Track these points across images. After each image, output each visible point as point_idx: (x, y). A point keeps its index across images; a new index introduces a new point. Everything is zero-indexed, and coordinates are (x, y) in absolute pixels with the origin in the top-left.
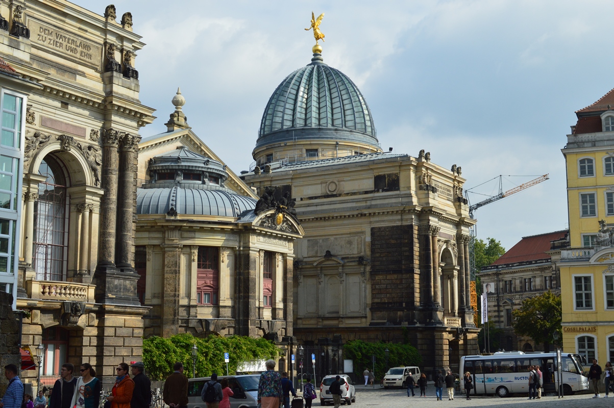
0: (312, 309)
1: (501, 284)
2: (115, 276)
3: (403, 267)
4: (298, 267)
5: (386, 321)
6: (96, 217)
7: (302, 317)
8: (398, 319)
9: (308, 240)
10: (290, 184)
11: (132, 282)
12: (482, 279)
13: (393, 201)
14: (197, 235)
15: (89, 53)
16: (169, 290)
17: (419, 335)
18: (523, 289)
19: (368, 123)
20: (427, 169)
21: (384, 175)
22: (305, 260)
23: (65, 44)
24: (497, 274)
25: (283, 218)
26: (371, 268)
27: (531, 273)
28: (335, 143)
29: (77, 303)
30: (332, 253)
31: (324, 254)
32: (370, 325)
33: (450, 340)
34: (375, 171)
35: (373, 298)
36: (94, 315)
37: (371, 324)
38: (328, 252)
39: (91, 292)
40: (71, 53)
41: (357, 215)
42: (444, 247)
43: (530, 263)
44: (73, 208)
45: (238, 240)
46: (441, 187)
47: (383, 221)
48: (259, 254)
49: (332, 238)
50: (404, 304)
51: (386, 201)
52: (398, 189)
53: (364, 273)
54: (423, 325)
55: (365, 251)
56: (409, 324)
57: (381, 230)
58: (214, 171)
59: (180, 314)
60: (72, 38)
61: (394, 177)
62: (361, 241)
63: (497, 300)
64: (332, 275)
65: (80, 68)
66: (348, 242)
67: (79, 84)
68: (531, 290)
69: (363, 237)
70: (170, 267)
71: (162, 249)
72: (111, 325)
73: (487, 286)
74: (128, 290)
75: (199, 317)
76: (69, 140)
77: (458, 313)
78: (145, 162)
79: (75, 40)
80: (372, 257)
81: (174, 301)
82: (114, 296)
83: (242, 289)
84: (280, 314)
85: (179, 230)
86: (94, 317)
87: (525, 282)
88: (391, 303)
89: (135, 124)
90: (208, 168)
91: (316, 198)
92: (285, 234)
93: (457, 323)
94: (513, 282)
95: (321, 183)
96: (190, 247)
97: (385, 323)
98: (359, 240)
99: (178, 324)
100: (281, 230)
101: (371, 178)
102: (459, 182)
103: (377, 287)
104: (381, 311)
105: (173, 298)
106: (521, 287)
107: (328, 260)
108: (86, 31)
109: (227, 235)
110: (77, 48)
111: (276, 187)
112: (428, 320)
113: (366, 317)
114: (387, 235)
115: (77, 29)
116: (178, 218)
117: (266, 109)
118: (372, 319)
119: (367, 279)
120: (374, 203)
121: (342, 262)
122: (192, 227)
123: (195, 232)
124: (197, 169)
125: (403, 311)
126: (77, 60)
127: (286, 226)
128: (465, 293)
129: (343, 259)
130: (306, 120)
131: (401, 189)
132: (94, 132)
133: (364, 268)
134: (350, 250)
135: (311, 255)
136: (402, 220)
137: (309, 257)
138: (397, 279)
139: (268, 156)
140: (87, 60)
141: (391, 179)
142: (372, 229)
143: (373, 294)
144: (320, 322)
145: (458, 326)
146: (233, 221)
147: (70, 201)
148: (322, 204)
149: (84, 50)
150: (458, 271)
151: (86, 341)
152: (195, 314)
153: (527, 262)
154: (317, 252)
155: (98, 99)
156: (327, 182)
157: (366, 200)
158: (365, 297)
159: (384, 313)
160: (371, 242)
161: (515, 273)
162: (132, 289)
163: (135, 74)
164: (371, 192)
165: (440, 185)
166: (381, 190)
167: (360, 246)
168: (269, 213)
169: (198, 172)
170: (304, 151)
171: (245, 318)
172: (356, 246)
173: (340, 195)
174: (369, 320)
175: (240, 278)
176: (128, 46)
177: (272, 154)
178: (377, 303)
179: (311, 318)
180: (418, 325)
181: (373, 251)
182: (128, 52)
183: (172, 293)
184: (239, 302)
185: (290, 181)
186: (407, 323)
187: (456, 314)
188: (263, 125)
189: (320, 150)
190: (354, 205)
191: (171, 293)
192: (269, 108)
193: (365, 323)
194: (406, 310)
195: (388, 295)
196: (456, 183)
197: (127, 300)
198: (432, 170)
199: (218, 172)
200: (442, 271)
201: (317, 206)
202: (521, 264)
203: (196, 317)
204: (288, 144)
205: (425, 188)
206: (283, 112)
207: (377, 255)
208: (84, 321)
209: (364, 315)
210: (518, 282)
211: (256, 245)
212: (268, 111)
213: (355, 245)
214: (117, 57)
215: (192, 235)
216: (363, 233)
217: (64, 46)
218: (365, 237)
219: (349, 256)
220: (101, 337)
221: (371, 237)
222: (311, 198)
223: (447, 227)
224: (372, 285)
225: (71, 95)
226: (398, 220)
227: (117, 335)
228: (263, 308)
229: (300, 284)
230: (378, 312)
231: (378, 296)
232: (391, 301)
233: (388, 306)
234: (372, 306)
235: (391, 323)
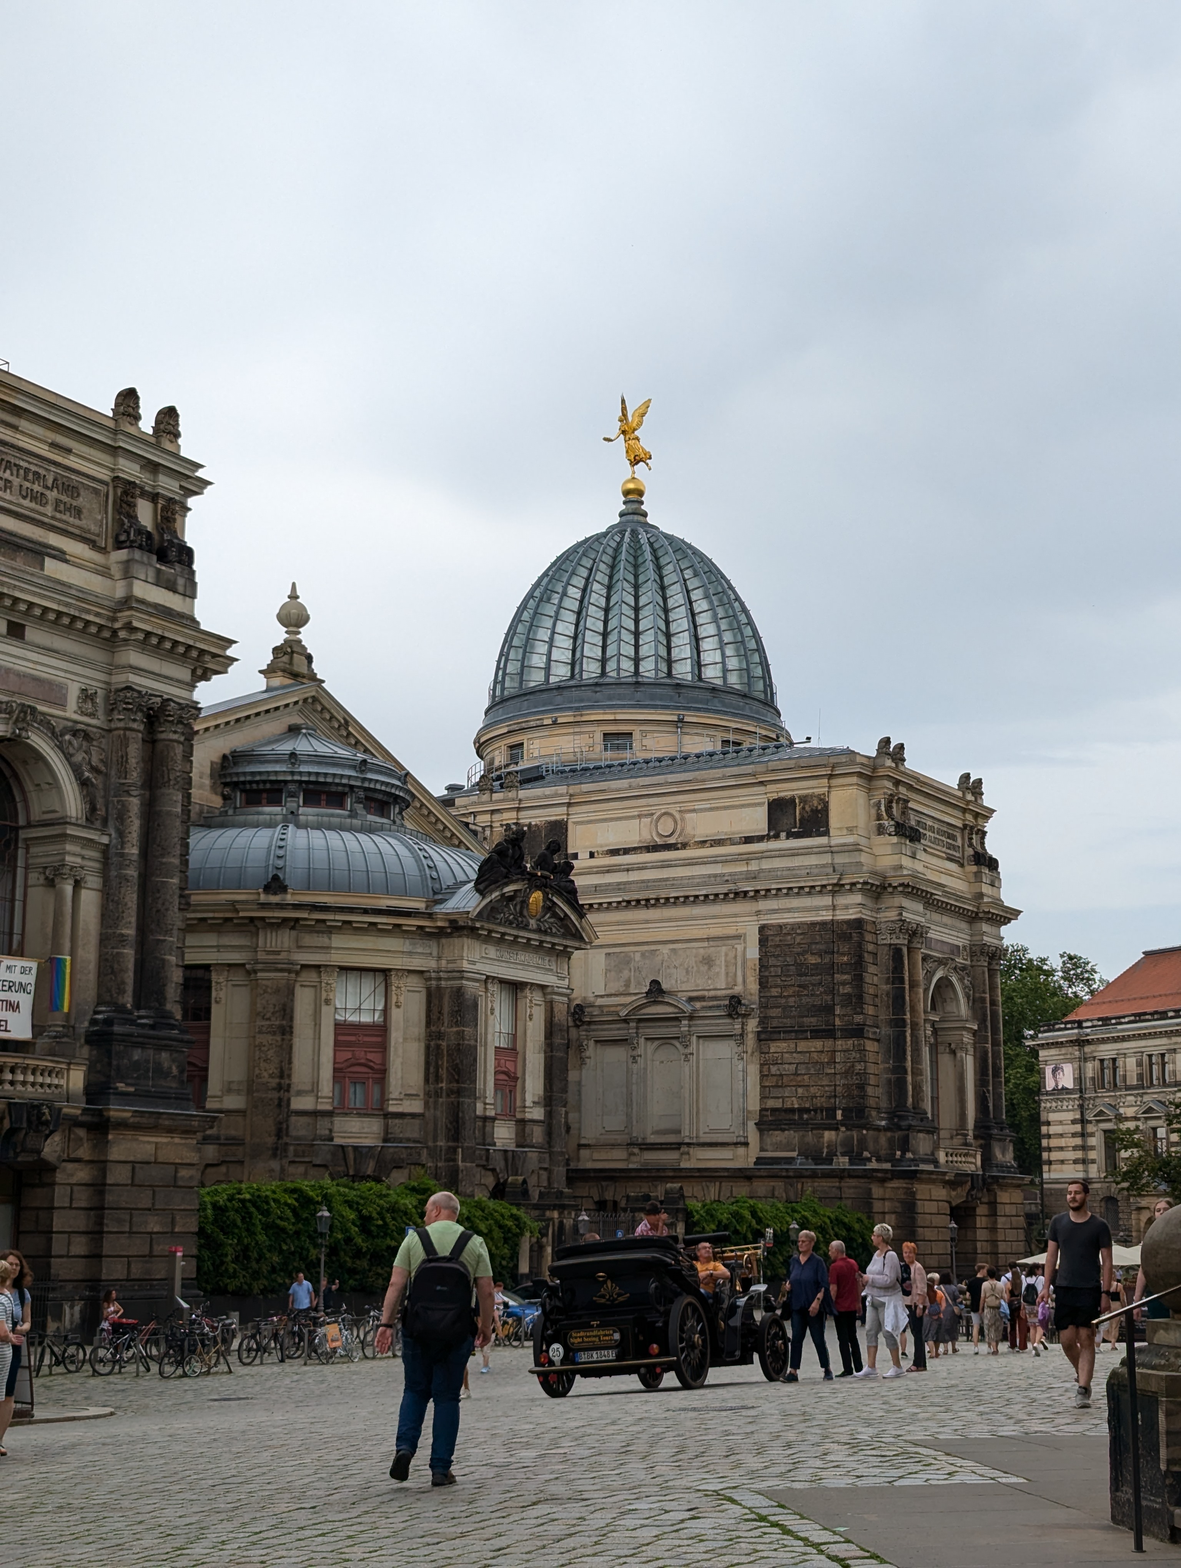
0: (615, 1122)
1: (1091, 1069)
2: (134, 1039)
3: (838, 1022)
4: (581, 1021)
5: (794, 1154)
6: (90, 900)
7: (590, 1142)
8: (825, 1150)
9: (608, 955)
10: (565, 817)
11: (175, 1055)
12: (1042, 1053)
13: (813, 860)
14: (338, 941)
15: (75, 503)
16: (265, 1074)
17: (877, 1191)
18: (1144, 1083)
19: (758, 671)
20: (897, 783)
21: (792, 800)
22: (600, 1001)
23: (16, 481)
24: (1080, 1043)
25: (544, 901)
26: (760, 1023)
27: (1164, 1041)
28: (675, 718)
29: (43, 1105)
30: (664, 986)
31: (646, 989)
32: (755, 1163)
33: (954, 1204)
34: (771, 788)
35: (763, 1098)
36: (81, 1132)
37: (759, 1161)
38: (655, 983)
39: (76, 1079)
40: (33, 505)
41: (726, 895)
42: (939, 974)
43: (1163, 1015)
44: (33, 877)
45: (435, 954)
46: (932, 829)
47: (789, 910)
48: (486, 988)
49: (665, 949)
50: (839, 1113)
51: (797, 862)
52: (827, 833)
53: (742, 1035)
54: (887, 1166)
55: (744, 982)
56: (851, 1163)
57: (784, 931)
58: (378, 787)
59: (293, 1133)
60: (33, 468)
61: (815, 803)
62: (736, 957)
63: (1081, 1106)
64: (666, 1040)
65: (54, 540)
66: (704, 959)
67: (49, 579)
68: (1165, 1084)
69: (740, 948)
70: (269, 1019)
71: (249, 973)
72: (123, 1158)
73: (1054, 1071)
74: (167, 1074)
75: (338, 1141)
76: (26, 713)
77: (976, 1137)
78: (212, 763)
79: (42, 472)
80: (760, 997)
81: (276, 1102)
82: (132, 1089)
83: (443, 1073)
84: (537, 1135)
85: (293, 928)
86: (81, 1139)
87: (1151, 1064)
88: (808, 1111)
89: (184, 674)
90: (364, 779)
91: (626, 851)
92: (548, 939)
93: (973, 1164)
94: (1120, 1063)
95: (639, 816)
96: (317, 967)
97: (793, 1158)
98: (731, 955)
99: (286, 1156)
100: (539, 931)
101: (760, 804)
102: (977, 815)
103: (774, 1069)
104: (783, 1130)
105: (275, 1095)
106: (1140, 1077)
107: (656, 1003)
108: (69, 451)
109: (407, 941)
110: (48, 493)
111: (529, 825)
112: (898, 1153)
113: (746, 1144)
114: (799, 944)
115: (47, 448)
116: (289, 898)
117: (507, 634)
118: (762, 1149)
119: (750, 1051)
120: (766, 865)
121: (687, 1008)
122: (324, 921)
123: (331, 933)
124: (337, 781)
125: (837, 1129)
126: (46, 520)
127: (552, 920)
128: (991, 1088)
129: (691, 999)
130: (604, 661)
131: (832, 832)
132: (86, 696)
133: (743, 1024)
134: (709, 978)
135: (613, 992)
136: (834, 908)
137: (608, 996)
138: (822, 1052)
139: (512, 747)
140: (71, 520)
141: (807, 808)
142: (762, 929)
143: (762, 1087)
144: (634, 1154)
145: (973, 1167)
146: (421, 905)
147: (27, 859)
148: (642, 867)
149: (64, 498)
150: (974, 1033)
151: (60, 1196)
152: (327, 1132)
153: (1156, 1012)
154: (627, 984)
155: (97, 615)
156: (652, 814)
157: (747, 858)
158: (745, 1095)
159: (793, 1136)
160: (760, 959)
161: (1123, 1039)
162: (175, 1070)
163: (186, 555)
164: (760, 839)
165: (929, 823)
166: (783, 835)
167: (732, 969)
168: (509, 889)
169: (340, 788)
170: (599, 737)
171: (450, 1144)
172: (723, 968)
173: (684, 846)
174: (754, 1152)
175: (438, 1047)
176: (168, 485)
177: (522, 744)
178: (774, 1110)
179: (613, 1146)
180: (874, 1165)
181: (763, 984)
182: (171, 500)
183: (274, 1082)
184: (436, 1102)
185: (564, 809)
186: (846, 1159)
187: (970, 1138)
188: (500, 673)
189: (636, 736)
190: (718, 869)
191: (270, 1080)
192: (515, 633)
193: (745, 1158)
194: (843, 1129)
195: (800, 1090)
196: (969, 817)
197: (163, 1097)
198: (910, 787)
199: (388, 790)
200: (935, 1032)
201: (628, 870)
202: (1139, 1017)
203: (331, 1139)
204: (560, 721)
205: (892, 829)
206: (551, 643)
207: (775, 992)
208: (58, 1149)
209: (742, 1140)
210: (1131, 1062)
211: (478, 967)
212: (512, 639)
213: (720, 968)
214: (145, 514)
215: (323, 940)
216: (738, 937)
217: (16, 488)
218: (745, 948)
219: (706, 993)
220: (99, 1187)
221: (760, 949)
222: (614, 852)
223: (945, 926)
224: (762, 1065)
225: (31, 605)
226: (826, 908)
227: (137, 1182)
228: (493, 1119)
229: (588, 1061)
230: (777, 1133)
231: (775, 1092)
232: (807, 1106)
233: (801, 1118)
234: (761, 1116)
235: (807, 1158)
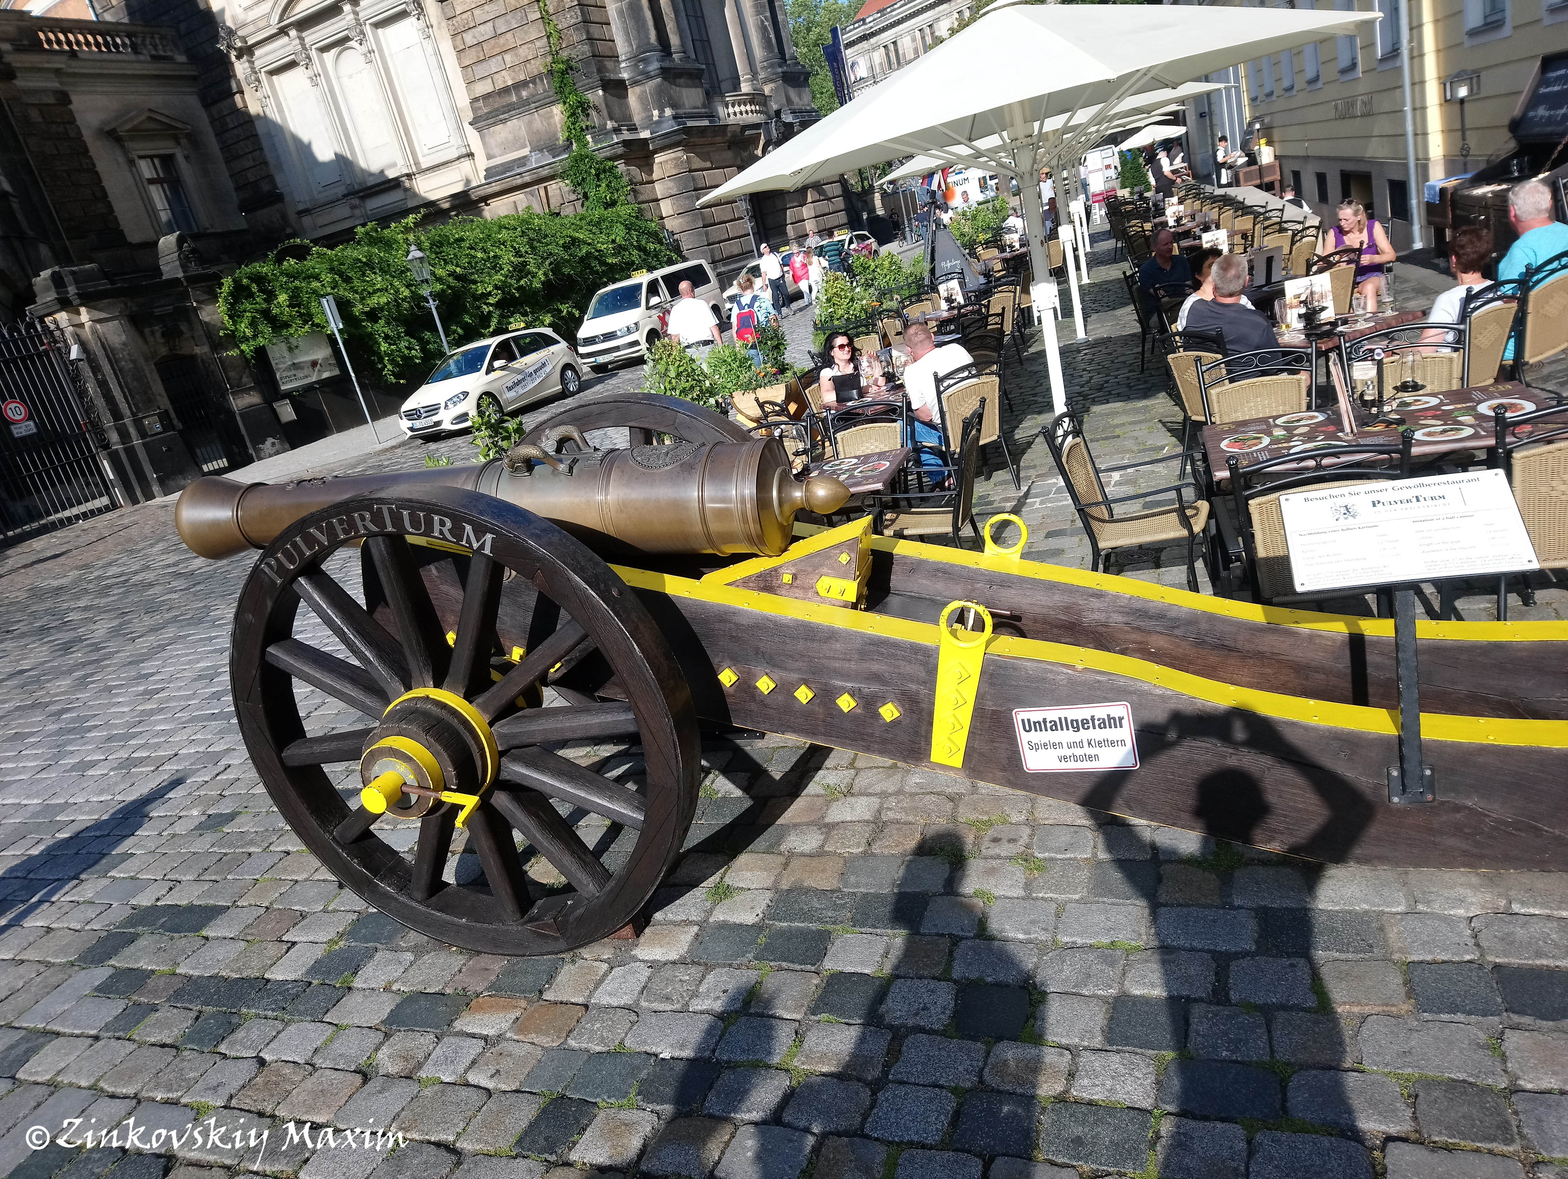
5: (526, 152)
7: (309, 206)
24: (867, 36)
32: (486, 178)
35: (469, 83)
37: (490, 173)
56: (595, 141)
64: (341, 44)
73: (853, 66)
77: (763, 81)
87: (922, 37)
88: (523, 84)
93: (762, 111)
94: (899, 43)
97: (526, 156)
103: (469, 38)
104: (504, 121)
106: (915, 50)
112: (656, 113)
113: (470, 155)
118: (489, 157)
119: (435, 22)
128: (769, 15)
143: (464, 68)
144: (357, 207)
145: (763, 117)
158: (449, 88)
159: (517, 127)
161: (899, 22)
174: (482, 163)
178: (486, 97)
179: (330, 203)
180: (626, 136)
193: (472, 175)
195: (508, 57)
209: (464, 151)
210: (907, 39)
224: (454, 37)
229: (267, 101)
230: (498, 128)
231: (481, 71)
232: (522, 78)
233: (519, 97)
234: (474, 110)
235: (541, 150)
